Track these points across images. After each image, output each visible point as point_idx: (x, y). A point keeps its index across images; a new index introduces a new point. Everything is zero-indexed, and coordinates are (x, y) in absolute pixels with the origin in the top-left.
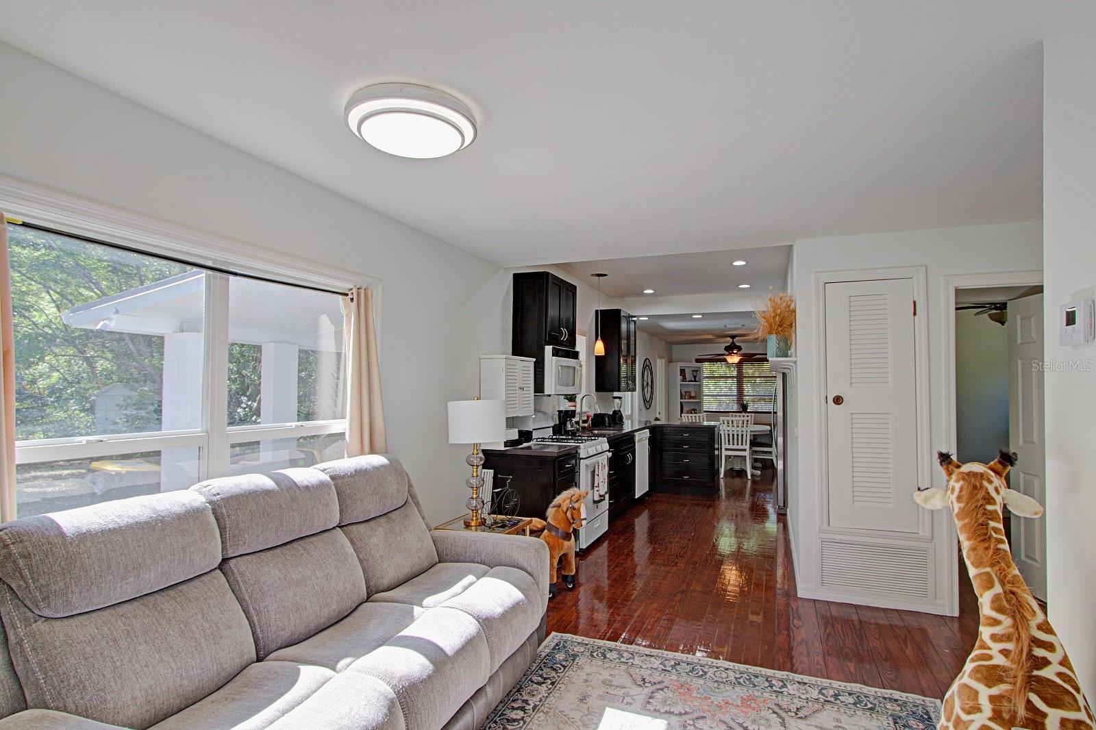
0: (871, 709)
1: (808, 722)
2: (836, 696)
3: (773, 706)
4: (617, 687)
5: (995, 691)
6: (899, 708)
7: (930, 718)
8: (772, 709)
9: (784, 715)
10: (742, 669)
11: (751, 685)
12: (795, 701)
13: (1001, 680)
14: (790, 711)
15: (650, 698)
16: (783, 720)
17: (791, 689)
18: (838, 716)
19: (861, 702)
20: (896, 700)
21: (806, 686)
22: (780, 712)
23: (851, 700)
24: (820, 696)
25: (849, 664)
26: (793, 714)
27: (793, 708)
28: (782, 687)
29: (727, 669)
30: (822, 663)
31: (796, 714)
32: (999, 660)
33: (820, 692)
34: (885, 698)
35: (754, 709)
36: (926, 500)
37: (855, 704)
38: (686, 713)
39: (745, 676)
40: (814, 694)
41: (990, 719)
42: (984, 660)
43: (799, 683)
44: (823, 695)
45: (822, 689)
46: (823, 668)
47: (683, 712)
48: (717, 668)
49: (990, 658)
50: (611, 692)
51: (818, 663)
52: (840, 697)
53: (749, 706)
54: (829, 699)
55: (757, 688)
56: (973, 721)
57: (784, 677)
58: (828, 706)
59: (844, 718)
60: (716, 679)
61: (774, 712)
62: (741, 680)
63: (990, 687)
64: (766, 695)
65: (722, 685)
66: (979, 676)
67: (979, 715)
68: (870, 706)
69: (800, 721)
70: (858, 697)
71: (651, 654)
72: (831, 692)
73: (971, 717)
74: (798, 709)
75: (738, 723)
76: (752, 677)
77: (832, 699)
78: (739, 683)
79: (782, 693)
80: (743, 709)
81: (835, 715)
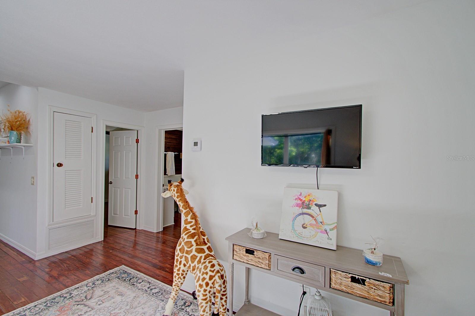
0: (109, 280)
1: (94, 298)
2: (94, 284)
3: (75, 303)
5: (195, 239)
6: (116, 275)
7: (126, 271)
8: (75, 305)
9: (82, 303)
10: (43, 301)
11: (56, 303)
12: (81, 295)
13: (195, 236)
14: (83, 300)
16: (84, 304)
17: (75, 293)
18: (101, 289)
19: (104, 280)
20: (113, 273)
21: (80, 288)
22: (80, 303)
23: (100, 282)
24: (88, 288)
25: (86, 272)
26: (86, 300)
27: (83, 298)
28: (70, 295)
29: (35, 306)
30: (76, 277)
31: (87, 299)
32: (193, 231)
33: (87, 287)
34: (109, 274)
35: (68, 310)
36: (165, 195)
37: (102, 282)
39: (48, 302)
40: (86, 288)
41: (196, 246)
42: (189, 233)
43: (75, 289)
44: (89, 286)
45: (86, 285)
46: (78, 278)
48: (29, 309)
49: (191, 232)
51: (75, 279)
52: (95, 284)
53: (65, 311)
54: (92, 286)
55: (60, 302)
56: (192, 249)
57: (68, 291)
58: (95, 289)
59: (103, 288)
60: (34, 313)
61: (78, 305)
62: (49, 305)
63: (193, 238)
64: (67, 302)
65: (41, 313)
66: (190, 237)
67: (193, 247)
68: (107, 279)
69: (90, 300)
70: (101, 279)
72: (91, 284)
73: (191, 248)
74: (85, 297)
76: (52, 300)
77: (94, 286)
78: (49, 307)
79: (72, 297)
80: (63, 313)
81: (100, 290)
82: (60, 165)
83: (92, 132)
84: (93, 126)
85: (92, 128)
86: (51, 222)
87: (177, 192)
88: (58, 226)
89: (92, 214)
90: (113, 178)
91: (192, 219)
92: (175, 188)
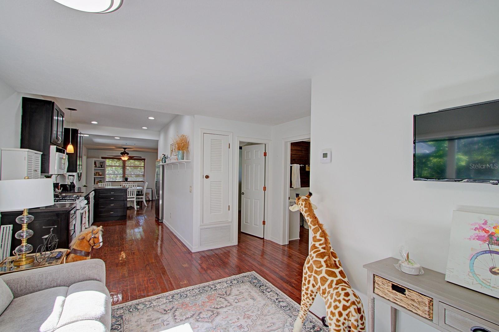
0: (243, 282)
1: (232, 295)
2: (231, 282)
3: (218, 296)
4: (156, 320)
5: (325, 259)
6: (248, 278)
7: (256, 278)
8: (219, 297)
9: (223, 297)
10: (198, 287)
11: (206, 291)
12: (223, 290)
13: (325, 256)
14: (224, 294)
15: (175, 316)
16: (225, 299)
17: (218, 286)
18: (237, 289)
19: (239, 281)
20: (246, 276)
21: (221, 283)
22: (222, 296)
23: (236, 282)
24: (228, 285)
25: (226, 270)
26: (226, 295)
27: (224, 293)
28: (215, 287)
29: (193, 289)
30: (219, 273)
31: (227, 294)
32: (322, 250)
34: (243, 277)
35: (213, 300)
36: (293, 209)
37: (238, 282)
38: (193, 315)
39: (201, 289)
40: (226, 285)
41: (326, 267)
42: (318, 252)
43: (218, 283)
44: (228, 284)
45: (226, 282)
46: (220, 274)
47: (192, 315)
48: (189, 290)
49: (320, 250)
50: (155, 323)
51: (218, 274)
52: (233, 282)
53: (211, 300)
55: (208, 291)
56: (322, 270)
57: (213, 283)
58: (232, 287)
59: (239, 289)
60: (192, 295)
61: (220, 297)
62: (201, 291)
63: (323, 259)
64: (213, 292)
65: (197, 297)
66: (319, 256)
67: (323, 267)
68: (242, 281)
69: (229, 296)
70: (237, 280)
71: (158, 297)
72: (229, 282)
73: (321, 269)
74: (226, 292)
75: (213, 308)
76: (203, 288)
77: (231, 284)
78: (201, 293)
79: (216, 289)
80: (211, 302)
81: (236, 289)
82: (207, 177)
83: (229, 148)
84: (230, 143)
85: (229, 144)
86: (202, 223)
87: (305, 207)
88: (206, 227)
89: (229, 220)
90: (245, 189)
91: (322, 237)
92: (303, 202)
